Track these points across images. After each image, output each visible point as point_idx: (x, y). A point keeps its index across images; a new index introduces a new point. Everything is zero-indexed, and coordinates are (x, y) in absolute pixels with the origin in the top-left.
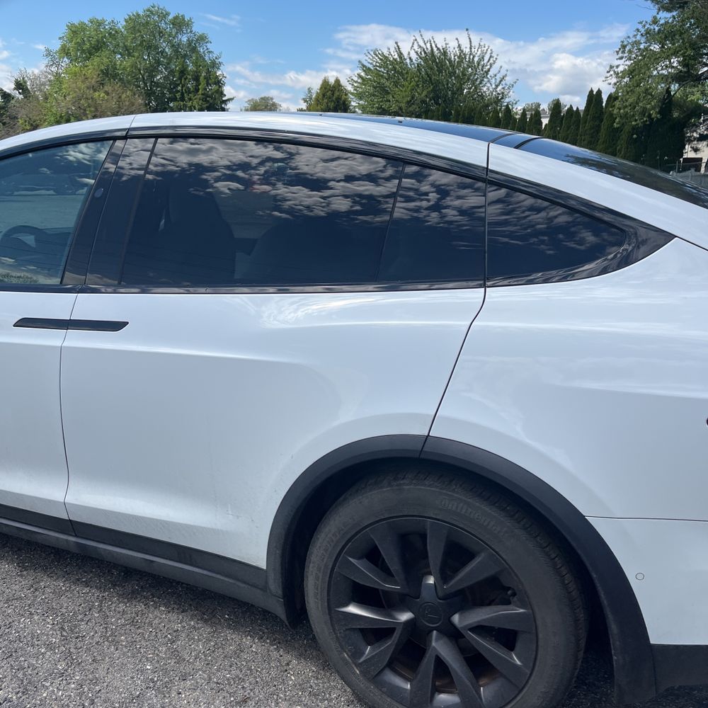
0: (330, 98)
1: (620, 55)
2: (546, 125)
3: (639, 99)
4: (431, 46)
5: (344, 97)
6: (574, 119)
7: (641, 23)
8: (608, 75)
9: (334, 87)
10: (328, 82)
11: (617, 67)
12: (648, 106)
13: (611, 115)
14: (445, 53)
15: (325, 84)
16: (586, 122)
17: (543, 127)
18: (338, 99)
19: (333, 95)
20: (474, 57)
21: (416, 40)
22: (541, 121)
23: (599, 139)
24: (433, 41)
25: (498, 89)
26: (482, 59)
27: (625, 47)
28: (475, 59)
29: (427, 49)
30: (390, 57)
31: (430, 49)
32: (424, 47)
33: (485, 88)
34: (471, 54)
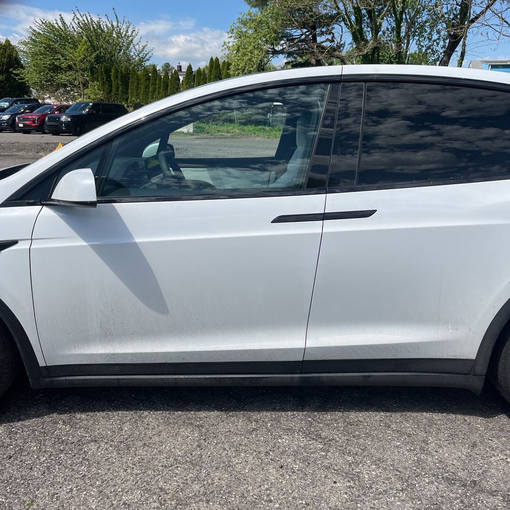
1: (230, 35)
2: (182, 81)
3: (246, 64)
4: (87, 19)
5: (15, 54)
6: (202, 77)
7: (241, 13)
8: (223, 48)
9: (5, 46)
11: (229, 43)
12: (253, 70)
13: (228, 74)
17: (181, 82)
18: (10, 56)
19: (5, 52)
20: (121, 29)
21: (75, 15)
22: (179, 78)
24: (88, 15)
25: (142, 54)
26: (127, 31)
27: (233, 30)
28: (122, 31)
29: (84, 21)
30: (56, 26)
31: (86, 21)
32: (81, 19)
33: (132, 53)
34: (118, 27)
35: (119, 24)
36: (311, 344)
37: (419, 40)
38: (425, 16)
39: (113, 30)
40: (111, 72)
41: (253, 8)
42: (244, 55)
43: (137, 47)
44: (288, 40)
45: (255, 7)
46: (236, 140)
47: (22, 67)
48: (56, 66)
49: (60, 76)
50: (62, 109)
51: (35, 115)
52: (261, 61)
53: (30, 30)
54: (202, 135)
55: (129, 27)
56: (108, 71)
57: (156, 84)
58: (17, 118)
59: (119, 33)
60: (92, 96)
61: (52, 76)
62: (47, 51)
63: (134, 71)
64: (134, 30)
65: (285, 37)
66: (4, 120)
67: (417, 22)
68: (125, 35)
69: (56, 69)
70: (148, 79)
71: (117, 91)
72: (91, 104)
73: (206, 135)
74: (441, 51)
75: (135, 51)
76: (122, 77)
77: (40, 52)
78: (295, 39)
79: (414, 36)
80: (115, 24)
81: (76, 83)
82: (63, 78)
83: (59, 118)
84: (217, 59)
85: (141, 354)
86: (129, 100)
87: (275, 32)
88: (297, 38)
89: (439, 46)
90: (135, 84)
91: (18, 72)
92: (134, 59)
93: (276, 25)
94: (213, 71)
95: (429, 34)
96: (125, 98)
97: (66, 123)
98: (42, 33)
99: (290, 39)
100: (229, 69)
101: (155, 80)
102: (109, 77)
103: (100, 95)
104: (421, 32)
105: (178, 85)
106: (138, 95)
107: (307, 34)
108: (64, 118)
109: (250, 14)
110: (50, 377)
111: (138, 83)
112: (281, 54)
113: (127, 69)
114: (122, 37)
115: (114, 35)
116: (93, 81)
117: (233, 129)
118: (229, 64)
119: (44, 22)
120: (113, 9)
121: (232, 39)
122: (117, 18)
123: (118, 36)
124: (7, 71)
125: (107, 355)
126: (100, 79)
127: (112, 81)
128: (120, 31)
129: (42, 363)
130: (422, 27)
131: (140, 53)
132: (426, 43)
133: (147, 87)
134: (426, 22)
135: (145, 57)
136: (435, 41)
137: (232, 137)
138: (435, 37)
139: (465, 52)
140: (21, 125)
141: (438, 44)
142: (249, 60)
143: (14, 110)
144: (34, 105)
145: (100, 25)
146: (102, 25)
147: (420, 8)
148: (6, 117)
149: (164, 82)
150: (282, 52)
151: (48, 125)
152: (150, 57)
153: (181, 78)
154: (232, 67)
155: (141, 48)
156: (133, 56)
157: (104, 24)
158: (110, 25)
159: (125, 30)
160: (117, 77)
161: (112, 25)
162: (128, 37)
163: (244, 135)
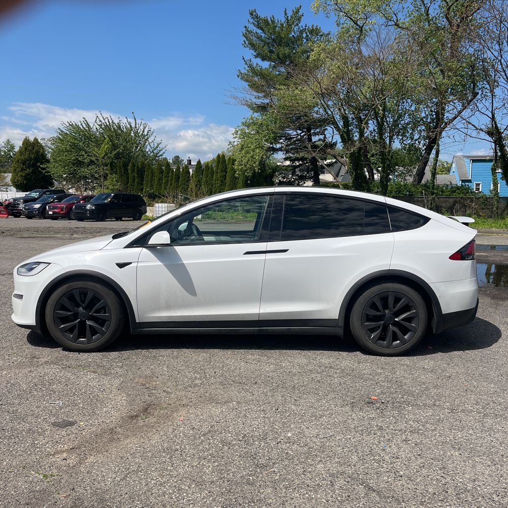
0: (31, 151)
1: (235, 136)
2: (192, 174)
4: (109, 121)
5: (41, 151)
6: (210, 171)
7: (244, 118)
9: (33, 143)
10: (29, 140)
11: (234, 142)
12: (254, 165)
13: (233, 169)
14: (119, 127)
15: (26, 142)
16: (217, 173)
18: (37, 152)
19: (33, 149)
21: (97, 117)
23: (226, 184)
24: (109, 118)
25: (156, 151)
26: (143, 131)
27: (237, 132)
28: (139, 131)
29: (106, 123)
30: (81, 127)
31: (108, 124)
32: (103, 121)
33: (147, 150)
34: (136, 128)
35: (137, 126)
36: (262, 311)
37: (402, 139)
38: (407, 119)
39: (131, 131)
40: (128, 166)
41: (255, 113)
42: (247, 152)
43: (152, 144)
44: (286, 139)
45: (257, 112)
46: (239, 225)
47: (48, 161)
48: (79, 161)
49: (83, 169)
50: (87, 199)
51: (63, 204)
52: (262, 158)
53: (59, 131)
54: (209, 221)
55: (145, 128)
56: (125, 166)
57: (168, 177)
58: (47, 207)
59: (136, 133)
60: (111, 187)
61: (75, 170)
62: (72, 149)
63: (149, 165)
64: (150, 131)
65: (284, 137)
66: (36, 208)
67: (400, 124)
68: (142, 134)
69: (79, 164)
70: (162, 172)
71: (134, 183)
72: (112, 195)
73: (213, 221)
74: (424, 148)
75: (150, 148)
76: (138, 171)
77: (66, 149)
78: (293, 138)
79: (398, 135)
80: (133, 125)
81: (97, 176)
82: (85, 171)
83: (85, 207)
84: (224, 156)
85: (183, 316)
86: (144, 191)
87: (273, 133)
88: (295, 138)
89: (421, 144)
90: (150, 177)
91: (45, 166)
92: (148, 155)
93: (275, 127)
94: (220, 166)
95: (411, 134)
96: (140, 188)
97: (91, 211)
98: (68, 133)
99: (288, 138)
100: (234, 165)
101: (168, 173)
102: (126, 170)
103: (118, 186)
104: (404, 133)
105: (189, 177)
106: (152, 186)
107: (302, 135)
108: (89, 207)
109: (252, 119)
110: (140, 328)
111: (152, 176)
112: (280, 152)
113: (143, 163)
114: (139, 136)
115: (132, 134)
116: (111, 174)
117: (237, 216)
118: (234, 161)
119: (71, 124)
120: (133, 113)
121: (236, 139)
122: (135, 120)
123: (135, 135)
124: (34, 165)
125: (168, 317)
126: (118, 172)
127: (129, 174)
128: (137, 131)
129: (137, 321)
130: (405, 128)
131: (155, 149)
132: (409, 142)
133: (160, 179)
134: (408, 124)
135: (159, 153)
136: (416, 140)
137: (236, 223)
138: (416, 136)
139: (439, 151)
140: (51, 213)
141: (419, 142)
142: (252, 157)
143: (45, 200)
144: (62, 195)
146: (122, 127)
147: (402, 113)
148: (37, 206)
149: (175, 175)
150: (280, 149)
151: (75, 213)
152: (164, 153)
153: (191, 171)
154: (236, 163)
155: (156, 145)
156: (148, 152)
157: (123, 125)
158: (129, 126)
159: (142, 130)
160: (133, 170)
161: (130, 126)
162: (144, 136)
163: (246, 221)
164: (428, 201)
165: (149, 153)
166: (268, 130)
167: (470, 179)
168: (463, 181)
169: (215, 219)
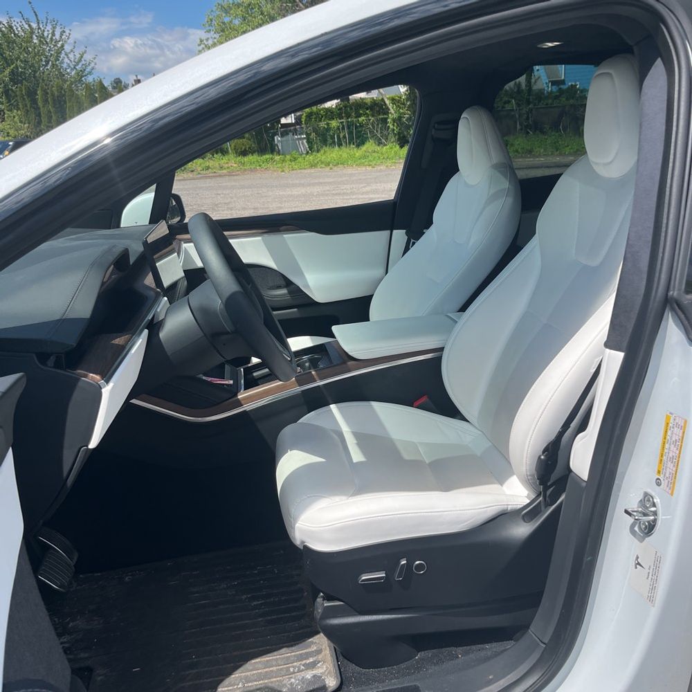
1: (208, 28)
11: (207, 40)
20: (44, 31)
25: (80, 66)
26: (53, 34)
27: (211, 20)
28: (46, 34)
33: (65, 66)
34: (39, 28)
39: (32, 34)
40: (36, 94)
43: (71, 56)
46: (235, 177)
55: (55, 28)
56: (32, 94)
59: (42, 37)
60: (12, 132)
63: (71, 90)
64: (64, 32)
68: (52, 39)
70: (94, 100)
71: (50, 122)
72: (11, 143)
73: (191, 175)
75: (69, 62)
76: (54, 101)
80: (34, 25)
90: (75, 109)
92: (68, 74)
93: (273, 9)
102: (34, 101)
103: (25, 130)
113: (60, 88)
114: (47, 43)
115: (35, 41)
116: (10, 110)
117: (227, 163)
120: (30, 3)
121: (211, 35)
122: (36, 15)
123: (40, 42)
126: (21, 106)
127: (39, 108)
128: (43, 35)
131: (77, 64)
135: (85, 70)
137: (230, 175)
145: (11, 27)
146: (15, 28)
152: (93, 68)
155: (78, 56)
156: (66, 69)
157: (18, 26)
158: (26, 26)
159: (51, 31)
160: (46, 101)
161: (29, 26)
162: (57, 42)
163: (245, 170)
164: (520, 116)
165: (68, 70)
166: (262, 14)
167: (563, 78)
168: (554, 83)
169: (192, 171)
